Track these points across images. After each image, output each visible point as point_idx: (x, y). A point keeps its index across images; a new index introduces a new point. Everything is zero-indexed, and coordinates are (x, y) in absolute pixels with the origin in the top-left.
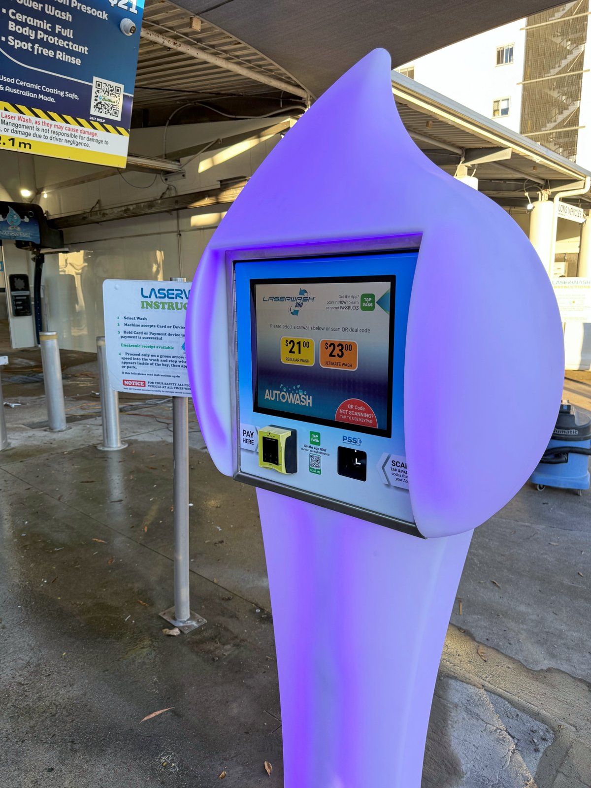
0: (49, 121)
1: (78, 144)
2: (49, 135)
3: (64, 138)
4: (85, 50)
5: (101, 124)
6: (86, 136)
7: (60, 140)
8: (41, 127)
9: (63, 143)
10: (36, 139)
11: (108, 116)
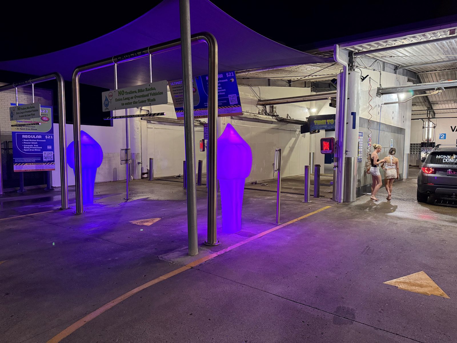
0: (222, 109)
1: (229, 112)
2: (223, 112)
3: (226, 112)
4: (225, 90)
5: (233, 106)
6: (231, 110)
7: (225, 112)
8: (221, 111)
9: (226, 113)
10: (221, 114)
11: (234, 103)
